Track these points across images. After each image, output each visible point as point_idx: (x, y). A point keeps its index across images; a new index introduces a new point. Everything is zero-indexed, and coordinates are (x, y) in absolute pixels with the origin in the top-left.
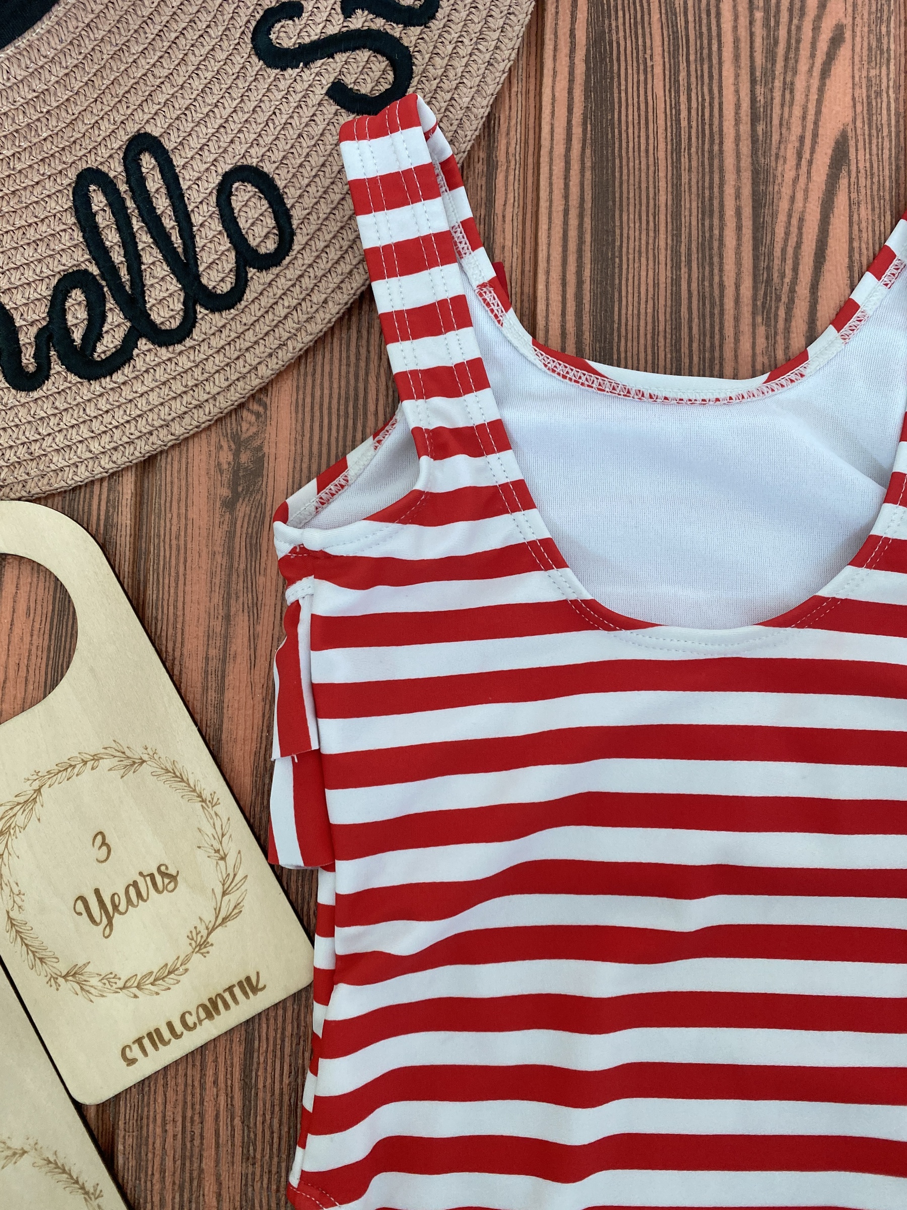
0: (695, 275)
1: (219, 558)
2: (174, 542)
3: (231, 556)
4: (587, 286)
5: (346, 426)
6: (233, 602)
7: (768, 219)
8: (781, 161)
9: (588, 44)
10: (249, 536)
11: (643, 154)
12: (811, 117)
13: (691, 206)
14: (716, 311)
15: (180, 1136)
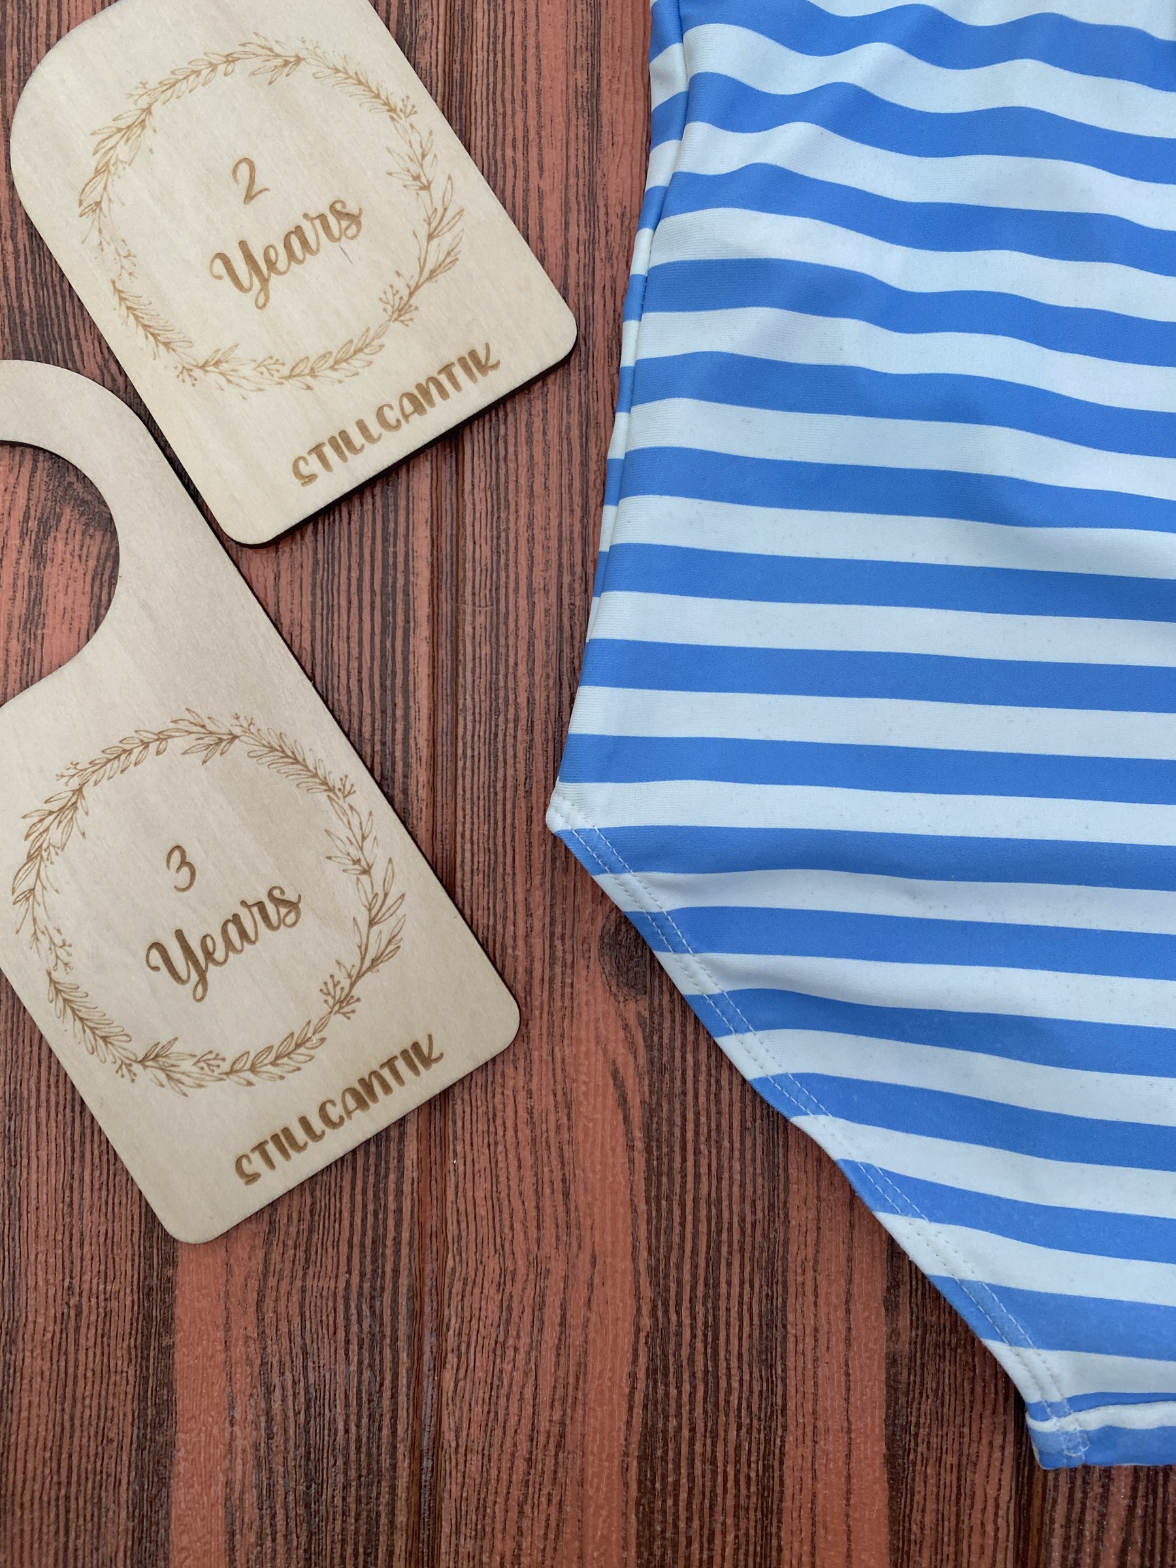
15: (554, 611)
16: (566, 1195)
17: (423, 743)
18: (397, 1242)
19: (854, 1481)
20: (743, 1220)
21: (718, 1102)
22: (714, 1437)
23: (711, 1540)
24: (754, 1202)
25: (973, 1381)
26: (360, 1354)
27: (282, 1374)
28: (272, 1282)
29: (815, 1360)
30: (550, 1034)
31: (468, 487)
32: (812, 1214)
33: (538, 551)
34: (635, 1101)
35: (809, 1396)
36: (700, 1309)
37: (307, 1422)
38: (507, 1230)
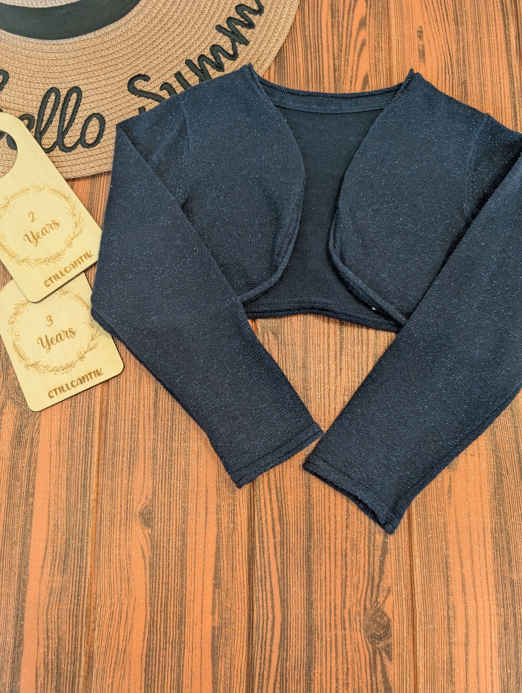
8: (344, 85)
12: (355, 69)
15: (130, 425)
16: (128, 582)
17: (95, 461)
18: (84, 595)
19: (203, 662)
20: (174, 589)
21: (169, 556)
22: (166, 649)
23: (164, 680)
24: (177, 584)
25: (235, 633)
26: (73, 626)
27: (52, 633)
28: (50, 607)
29: (193, 628)
30: (126, 539)
31: (110, 394)
32: (193, 588)
33: (127, 410)
34: (147, 556)
35: (191, 638)
36: (163, 614)
37: (58, 646)
38: (113, 592)
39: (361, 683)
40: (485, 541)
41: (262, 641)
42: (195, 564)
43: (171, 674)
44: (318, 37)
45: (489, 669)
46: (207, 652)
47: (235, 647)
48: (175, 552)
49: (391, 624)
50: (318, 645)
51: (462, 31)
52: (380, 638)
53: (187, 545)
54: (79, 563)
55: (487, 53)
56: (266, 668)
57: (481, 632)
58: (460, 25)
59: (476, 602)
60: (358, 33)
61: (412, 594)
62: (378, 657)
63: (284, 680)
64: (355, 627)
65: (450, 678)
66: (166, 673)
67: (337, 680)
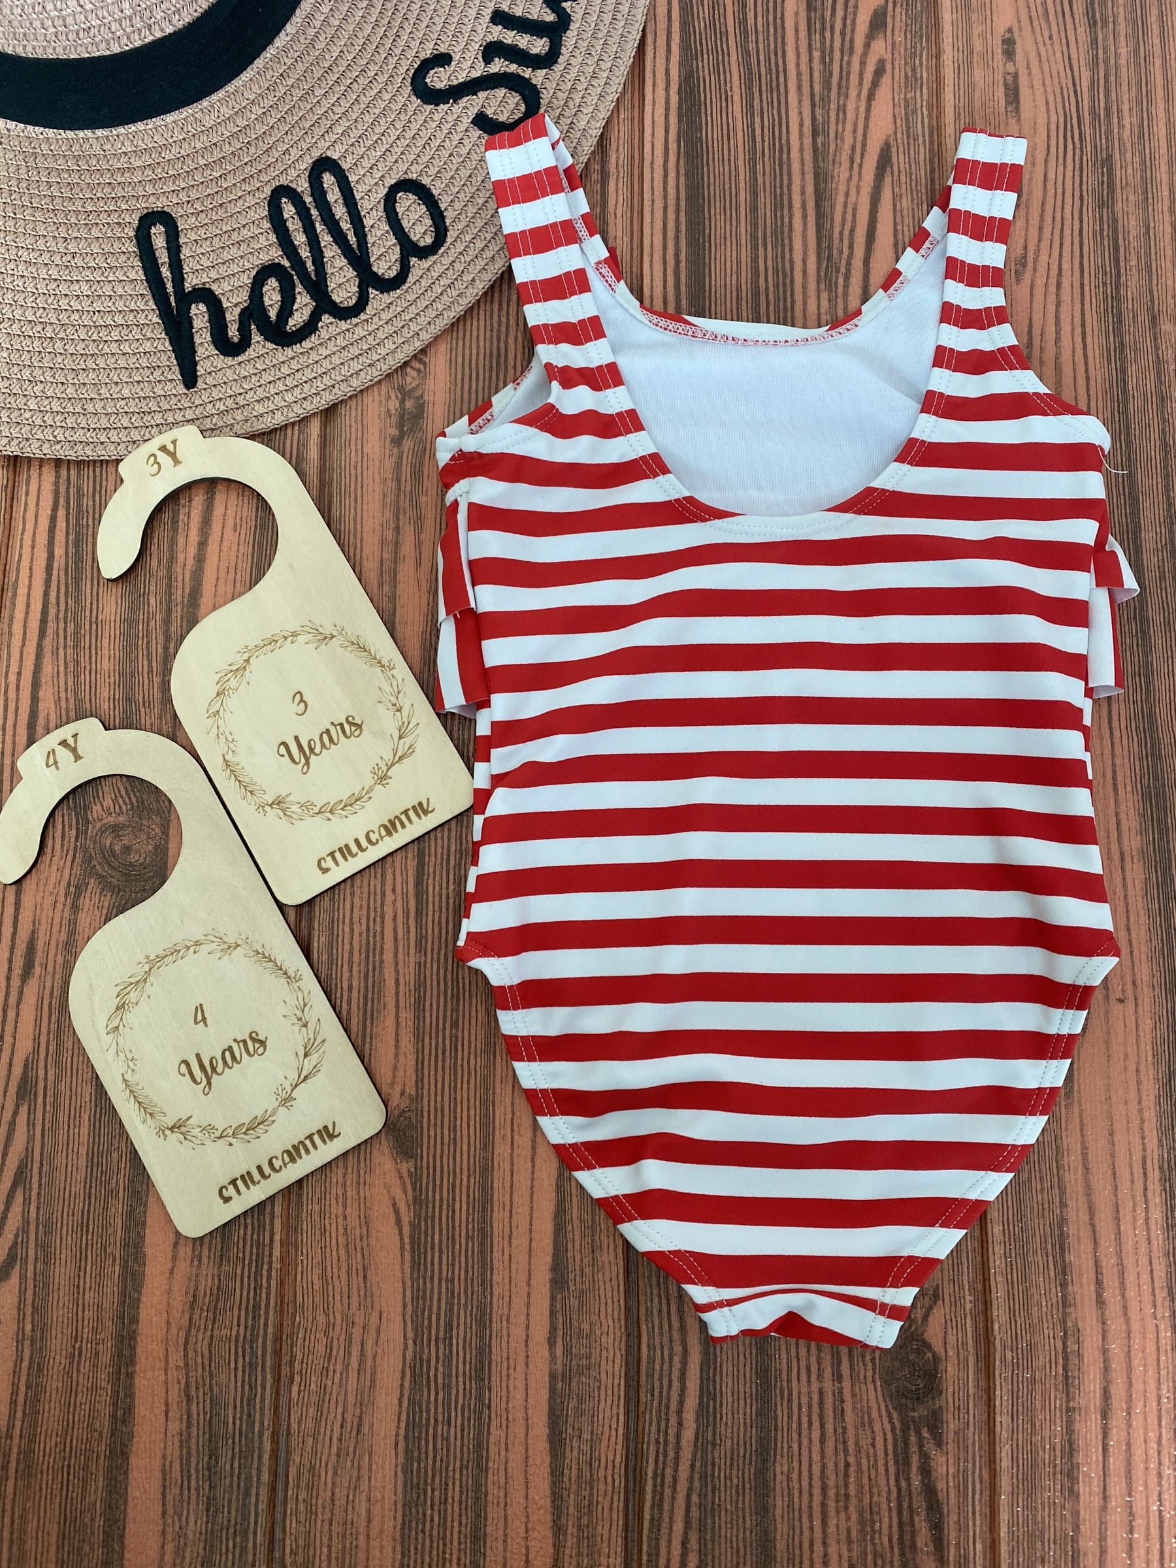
0: (770, 254)
1: (389, 483)
2: (353, 472)
3: (399, 481)
4: (683, 265)
5: (490, 377)
6: (401, 516)
7: (828, 210)
8: (837, 165)
9: (680, 81)
10: (413, 465)
11: (726, 163)
12: (860, 131)
13: (765, 201)
14: (788, 281)
15: (364, 934)
16: (365, 1277)
18: (267, 1307)
19: (530, 1451)
20: (466, 1291)
21: (453, 1221)
22: (449, 1423)
23: (446, 1490)
24: (473, 1280)
25: (599, 1388)
26: (243, 1376)
27: (197, 1388)
28: (193, 1332)
29: (508, 1376)
30: (358, 1183)
32: (507, 1287)
33: (357, 901)
34: (405, 1220)
35: (504, 1398)
36: (441, 1346)
37: (211, 1418)
38: (331, 1299)
39: (876, 1495)
40: (1146, 1189)
41: (660, 1403)
42: (510, 1238)
43: (461, 1474)
44: (776, 55)
45: (1153, 1466)
46: (540, 1429)
47: (601, 1417)
48: (468, 1210)
49: (941, 1367)
50: (781, 1412)
51: (1104, 40)
52: (918, 1399)
53: (492, 1195)
54: (255, 1237)
55: (1160, 92)
56: (670, 1463)
57: (1138, 1386)
58: (1099, 25)
59: (1127, 1322)
60: (867, 46)
61: (986, 1302)
62: (913, 1438)
63: (710, 1488)
64: (862, 1374)
65: (1067, 1484)
66: (451, 1474)
67: (824, 1489)
